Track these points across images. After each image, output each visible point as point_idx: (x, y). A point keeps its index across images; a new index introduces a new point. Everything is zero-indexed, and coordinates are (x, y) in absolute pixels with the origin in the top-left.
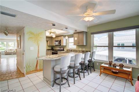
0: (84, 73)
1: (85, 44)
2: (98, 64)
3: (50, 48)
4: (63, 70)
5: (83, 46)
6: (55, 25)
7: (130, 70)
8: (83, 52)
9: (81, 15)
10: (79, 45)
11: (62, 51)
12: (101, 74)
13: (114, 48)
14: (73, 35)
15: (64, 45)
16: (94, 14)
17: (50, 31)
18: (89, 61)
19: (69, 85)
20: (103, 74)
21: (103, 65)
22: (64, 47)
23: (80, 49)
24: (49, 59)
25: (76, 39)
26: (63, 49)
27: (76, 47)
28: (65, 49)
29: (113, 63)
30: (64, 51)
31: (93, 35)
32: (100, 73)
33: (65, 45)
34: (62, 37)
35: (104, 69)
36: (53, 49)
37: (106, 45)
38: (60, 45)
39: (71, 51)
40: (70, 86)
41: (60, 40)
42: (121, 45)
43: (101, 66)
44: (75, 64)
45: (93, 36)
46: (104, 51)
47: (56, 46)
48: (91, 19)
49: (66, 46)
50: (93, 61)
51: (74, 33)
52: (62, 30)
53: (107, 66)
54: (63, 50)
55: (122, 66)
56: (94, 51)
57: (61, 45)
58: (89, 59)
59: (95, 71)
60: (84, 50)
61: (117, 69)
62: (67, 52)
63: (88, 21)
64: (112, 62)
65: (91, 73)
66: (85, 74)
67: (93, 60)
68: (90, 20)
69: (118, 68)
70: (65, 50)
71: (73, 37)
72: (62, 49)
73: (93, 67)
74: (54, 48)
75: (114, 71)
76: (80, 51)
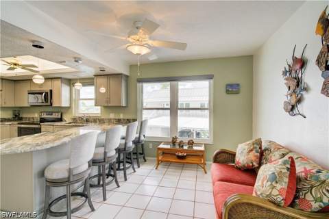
0: (124, 170)
1: (124, 104)
2: (151, 146)
4: (75, 172)
5: (118, 108)
6: (42, 47)
7: (202, 148)
8: (119, 121)
9: (124, 38)
10: (109, 105)
11: (59, 124)
12: (158, 164)
13: (179, 111)
14: (93, 79)
15: (63, 105)
16: (150, 42)
17: (12, 60)
18: (134, 142)
19: (91, 206)
20: (162, 164)
21: (162, 146)
22: (63, 111)
23: (112, 116)
24: (28, 149)
25: (103, 90)
27: (99, 111)
28: (65, 117)
29: (178, 141)
30: (63, 123)
31: (140, 84)
32: (156, 163)
33: (68, 105)
34: (58, 83)
35: (164, 153)
36: (21, 119)
37: (161, 107)
38: (48, 104)
39: (87, 121)
40: (95, 208)
41: (51, 91)
42: (184, 107)
43: (159, 149)
44: (105, 153)
45: (142, 86)
46: (156, 117)
47: (32, 109)
48: (144, 51)
49: (69, 108)
50: (142, 141)
51: (95, 76)
52: (61, 62)
53: (168, 147)
54: (60, 120)
55: (191, 143)
56: (143, 119)
57: (54, 105)
58: (136, 138)
59: (145, 161)
60: (121, 116)
61: (185, 151)
62: (74, 124)
63: (138, 54)
64: (176, 138)
65: (139, 167)
66: (128, 172)
67: (142, 138)
68: (143, 54)
69: (186, 148)
70: (67, 118)
71: (92, 84)
72: (55, 116)
73: (142, 154)
74: (24, 115)
75: (180, 154)
76: (110, 119)
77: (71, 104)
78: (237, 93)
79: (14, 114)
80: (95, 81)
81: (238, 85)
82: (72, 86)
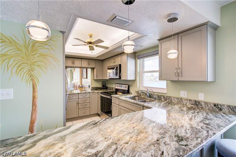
3: (99, 85)
14: (157, 46)
15: (129, 79)
22: (130, 83)
26: (127, 89)
28: (131, 90)
33: (133, 79)
38: (118, 77)
39: (150, 96)
41: (120, 65)
49: (134, 81)
51: (159, 40)
54: (128, 92)
70: (133, 92)
71: (156, 53)
72: (124, 88)
74: (109, 86)
77: (136, 77)
79: (102, 84)
82: (137, 59)
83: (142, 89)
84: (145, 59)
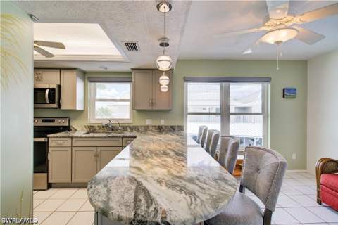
13: (231, 116)
23: (149, 122)
28: (75, 125)
51: (133, 69)
54: (68, 129)
57: (61, 108)
63: (277, 43)
71: (127, 80)
76: (148, 126)
77: (85, 106)
78: (294, 97)
80: (133, 76)
81: (295, 90)
82: (86, 81)
83: (93, 122)
84: (98, 84)
